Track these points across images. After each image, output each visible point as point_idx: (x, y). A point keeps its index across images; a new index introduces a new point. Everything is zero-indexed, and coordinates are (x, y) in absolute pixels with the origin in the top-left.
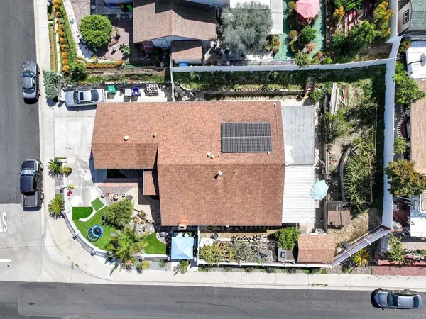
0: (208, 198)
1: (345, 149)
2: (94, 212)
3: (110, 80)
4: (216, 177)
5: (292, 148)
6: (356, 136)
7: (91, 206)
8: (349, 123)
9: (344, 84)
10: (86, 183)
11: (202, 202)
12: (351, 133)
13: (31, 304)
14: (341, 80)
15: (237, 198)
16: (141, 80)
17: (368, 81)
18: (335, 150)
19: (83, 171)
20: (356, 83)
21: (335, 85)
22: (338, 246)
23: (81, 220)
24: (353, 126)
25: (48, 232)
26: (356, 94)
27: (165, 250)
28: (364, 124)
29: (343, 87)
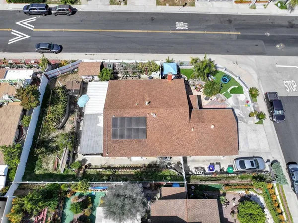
0: (155, 92)
1: (63, 127)
2: (229, 91)
3: (233, 177)
4: (149, 102)
5: (98, 125)
6: (53, 135)
7: (231, 94)
8: (57, 144)
9: (55, 172)
10: (238, 108)
11: (158, 90)
12: (57, 137)
13: (257, 45)
14: (57, 175)
15: (136, 92)
16: (208, 177)
17: (37, 172)
18: (69, 127)
19: (241, 115)
20: (46, 172)
21: (62, 172)
22: (76, 72)
23: (237, 87)
24: (54, 141)
25: (257, 81)
26: (47, 164)
27: (181, 70)
28: (46, 142)
29: (56, 169)
